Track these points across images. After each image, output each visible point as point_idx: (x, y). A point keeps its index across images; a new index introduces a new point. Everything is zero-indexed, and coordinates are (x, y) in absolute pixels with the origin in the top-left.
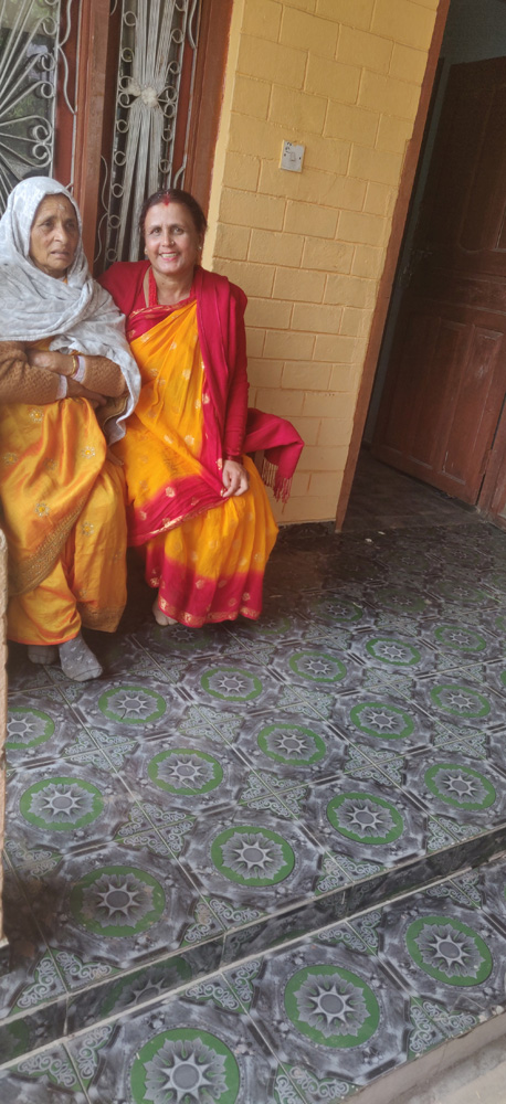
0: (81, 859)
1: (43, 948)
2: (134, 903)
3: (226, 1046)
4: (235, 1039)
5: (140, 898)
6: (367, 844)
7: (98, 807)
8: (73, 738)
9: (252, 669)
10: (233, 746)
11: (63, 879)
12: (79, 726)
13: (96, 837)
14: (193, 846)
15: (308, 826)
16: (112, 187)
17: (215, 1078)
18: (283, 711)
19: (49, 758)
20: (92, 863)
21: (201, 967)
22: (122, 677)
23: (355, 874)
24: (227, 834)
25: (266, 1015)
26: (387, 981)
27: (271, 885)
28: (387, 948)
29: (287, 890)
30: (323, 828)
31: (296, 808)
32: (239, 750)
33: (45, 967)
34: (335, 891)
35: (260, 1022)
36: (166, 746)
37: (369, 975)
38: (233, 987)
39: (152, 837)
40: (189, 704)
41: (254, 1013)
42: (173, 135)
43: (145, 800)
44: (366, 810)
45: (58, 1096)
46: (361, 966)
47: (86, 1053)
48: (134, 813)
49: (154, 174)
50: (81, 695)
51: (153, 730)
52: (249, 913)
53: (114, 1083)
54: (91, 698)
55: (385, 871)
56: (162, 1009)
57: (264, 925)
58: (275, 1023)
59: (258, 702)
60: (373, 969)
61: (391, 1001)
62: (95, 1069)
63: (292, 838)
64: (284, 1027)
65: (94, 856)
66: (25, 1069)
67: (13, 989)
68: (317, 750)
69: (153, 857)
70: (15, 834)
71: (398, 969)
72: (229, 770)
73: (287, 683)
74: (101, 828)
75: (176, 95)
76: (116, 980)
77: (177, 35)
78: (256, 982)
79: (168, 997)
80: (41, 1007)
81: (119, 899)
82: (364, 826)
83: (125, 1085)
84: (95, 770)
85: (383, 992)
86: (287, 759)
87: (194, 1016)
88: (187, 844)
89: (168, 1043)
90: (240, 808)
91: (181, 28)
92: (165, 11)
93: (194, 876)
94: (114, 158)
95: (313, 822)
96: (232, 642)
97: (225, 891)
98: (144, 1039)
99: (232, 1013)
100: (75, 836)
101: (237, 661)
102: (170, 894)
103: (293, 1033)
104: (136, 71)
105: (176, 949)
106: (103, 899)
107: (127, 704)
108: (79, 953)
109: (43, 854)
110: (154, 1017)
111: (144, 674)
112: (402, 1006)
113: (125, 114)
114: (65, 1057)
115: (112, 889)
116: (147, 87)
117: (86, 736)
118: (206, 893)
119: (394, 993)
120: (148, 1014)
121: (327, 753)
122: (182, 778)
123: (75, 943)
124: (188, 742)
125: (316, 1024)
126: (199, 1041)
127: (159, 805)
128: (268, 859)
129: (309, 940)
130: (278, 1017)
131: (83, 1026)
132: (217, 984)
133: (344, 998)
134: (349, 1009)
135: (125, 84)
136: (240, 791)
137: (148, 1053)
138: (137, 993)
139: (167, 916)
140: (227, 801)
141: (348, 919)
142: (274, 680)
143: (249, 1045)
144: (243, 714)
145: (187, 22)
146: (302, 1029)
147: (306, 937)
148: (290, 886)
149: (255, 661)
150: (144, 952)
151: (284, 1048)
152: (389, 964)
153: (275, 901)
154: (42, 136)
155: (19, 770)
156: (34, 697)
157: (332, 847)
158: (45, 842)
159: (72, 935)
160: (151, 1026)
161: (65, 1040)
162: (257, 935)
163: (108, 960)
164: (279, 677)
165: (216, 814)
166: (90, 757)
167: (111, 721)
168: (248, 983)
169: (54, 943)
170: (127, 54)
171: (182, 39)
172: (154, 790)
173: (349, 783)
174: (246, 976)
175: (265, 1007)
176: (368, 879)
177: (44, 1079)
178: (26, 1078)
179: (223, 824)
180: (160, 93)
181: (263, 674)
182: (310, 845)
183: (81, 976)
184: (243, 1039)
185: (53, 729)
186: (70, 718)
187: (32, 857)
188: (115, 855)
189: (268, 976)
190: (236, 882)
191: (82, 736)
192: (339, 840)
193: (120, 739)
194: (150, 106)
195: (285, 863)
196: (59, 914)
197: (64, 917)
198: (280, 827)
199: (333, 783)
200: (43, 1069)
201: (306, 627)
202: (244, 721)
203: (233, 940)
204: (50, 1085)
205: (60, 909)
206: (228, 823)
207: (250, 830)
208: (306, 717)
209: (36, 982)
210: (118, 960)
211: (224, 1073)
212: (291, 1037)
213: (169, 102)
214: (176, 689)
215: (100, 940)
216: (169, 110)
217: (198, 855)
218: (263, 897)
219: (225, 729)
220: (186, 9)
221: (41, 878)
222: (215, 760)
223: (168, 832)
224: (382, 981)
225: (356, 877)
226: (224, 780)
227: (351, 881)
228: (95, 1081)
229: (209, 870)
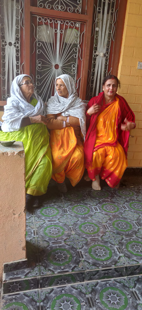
0: (54, 245)
1: (37, 264)
2: (64, 258)
3: (79, 302)
4: (83, 300)
5: (66, 258)
6: (135, 256)
7: (63, 234)
8: (63, 216)
9: (117, 205)
10: (105, 224)
11: (48, 249)
12: (65, 214)
13: (60, 241)
14: (84, 247)
15: (119, 248)
16: (91, 77)
17: (74, 309)
18: (123, 217)
19: (55, 220)
20: (56, 247)
21: (78, 279)
22: (80, 203)
23: (129, 263)
24: (95, 246)
25: (93, 297)
26: (133, 297)
27: (103, 261)
28: (136, 287)
29: (107, 263)
30: (124, 249)
31: (118, 242)
32: (106, 225)
33: (36, 269)
34: (122, 266)
35: (91, 298)
36: (86, 221)
37: (128, 294)
38: (87, 287)
39: (74, 243)
40: (96, 212)
41: (90, 295)
42: (108, 63)
43: (76, 234)
44: (139, 246)
45: (33, 302)
46: (126, 291)
47: (43, 294)
48: (72, 236)
49: (103, 73)
50: (68, 206)
51: (84, 217)
52: (94, 267)
53: (47, 303)
54: (71, 207)
55: (139, 264)
56: (66, 288)
57: (98, 272)
58: (95, 299)
59: (116, 214)
60: (130, 292)
61: (133, 302)
62: (44, 298)
63: (113, 250)
64: (97, 301)
65: (57, 245)
66: (27, 294)
67: (27, 272)
68: (129, 228)
69: (73, 248)
70: (40, 237)
71: (138, 294)
72: (102, 230)
73: (127, 210)
74: (62, 239)
75: (109, 53)
76: (53, 276)
77: (109, 39)
78: (93, 287)
79: (68, 285)
80: (32, 278)
81: (60, 257)
82: (136, 251)
83: (50, 304)
84: (65, 225)
85: (131, 299)
86: (119, 229)
87: (73, 292)
88: (83, 246)
89: (64, 297)
90: (101, 240)
91: (110, 37)
92: (106, 34)
93: (82, 255)
94: (92, 70)
95: (121, 247)
96: (114, 197)
97: (89, 260)
98: (58, 294)
99: (84, 294)
100: (55, 239)
101: (114, 202)
102: (74, 258)
103: (99, 303)
104: (98, 49)
105: (70, 272)
106: (56, 256)
107: (80, 210)
108: (45, 267)
109: (45, 242)
110: (63, 290)
111: (86, 203)
112: (136, 304)
113: (95, 59)
114: (38, 293)
115: (59, 254)
116: (101, 52)
117: (66, 216)
118: (84, 259)
119: (134, 300)
120: (62, 288)
121: (132, 229)
122: (88, 230)
123: (45, 265)
124: (93, 221)
125: (107, 303)
126: (73, 298)
127: (79, 235)
128: (104, 254)
129: (113, 280)
130: (97, 298)
131: (44, 287)
132: (82, 285)
133: (118, 298)
134: (119, 301)
135: (95, 52)
136: (103, 236)
137: (58, 298)
138: (60, 282)
139: (71, 263)
140: (98, 237)
141: (127, 277)
142: (123, 208)
143: (86, 303)
144: (111, 216)
145: (112, 35)
146: (102, 303)
147: (112, 279)
148: (108, 263)
149: (119, 203)
150: (62, 271)
151: (95, 307)
152: (135, 292)
153: (102, 265)
154: (74, 67)
155: (47, 222)
156: (56, 205)
157: (124, 255)
158: (47, 240)
159: (45, 263)
160: (61, 291)
161: (39, 289)
162: (96, 274)
163: (52, 270)
164: (125, 208)
165: (94, 240)
166: (65, 221)
167: (74, 213)
168: (91, 287)
169: (40, 264)
170: (96, 45)
171: (111, 40)
172: (79, 232)
173: (136, 239)
174: (91, 285)
175: (94, 294)
176: (133, 265)
177: (31, 297)
178: (27, 296)
179: (95, 243)
180: (104, 53)
181: (120, 207)
182: (118, 253)
183: (44, 273)
184: (85, 301)
185: (58, 213)
186: (64, 211)
187: (42, 243)
188: (63, 246)
189: (97, 287)
190: (93, 258)
191: (65, 216)
192: (127, 253)
193: (75, 218)
194: (101, 57)
195: (109, 256)
196: (44, 257)
197: (45, 258)
198: (111, 246)
199: (131, 238)
200: (31, 295)
201: (138, 195)
202: (110, 218)
203: (88, 274)
204: (32, 299)
205: (45, 256)
206: (96, 243)
207: (102, 246)
208: (129, 219)
209: (33, 272)
210: (54, 271)
211: (76, 308)
212: (99, 304)
213: (107, 55)
214: (94, 208)
215: (52, 265)
216: (107, 57)
217: (85, 250)
218: (99, 264)
219: (104, 219)
220: (111, 32)
221: (43, 248)
222: (98, 227)
223: (79, 243)
224: (132, 296)
225: (129, 264)
226: (99, 232)
227: (127, 265)
228: (43, 301)
229: (86, 254)
